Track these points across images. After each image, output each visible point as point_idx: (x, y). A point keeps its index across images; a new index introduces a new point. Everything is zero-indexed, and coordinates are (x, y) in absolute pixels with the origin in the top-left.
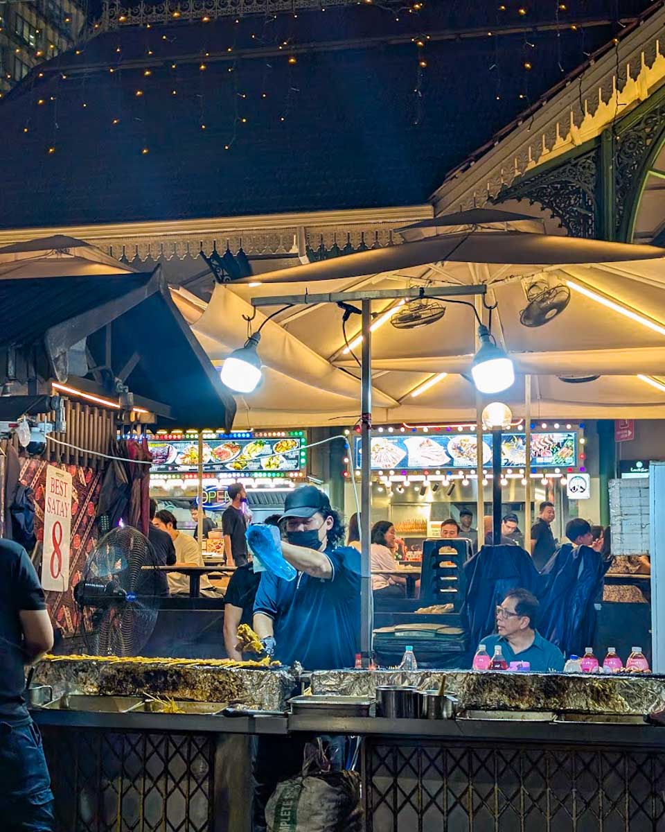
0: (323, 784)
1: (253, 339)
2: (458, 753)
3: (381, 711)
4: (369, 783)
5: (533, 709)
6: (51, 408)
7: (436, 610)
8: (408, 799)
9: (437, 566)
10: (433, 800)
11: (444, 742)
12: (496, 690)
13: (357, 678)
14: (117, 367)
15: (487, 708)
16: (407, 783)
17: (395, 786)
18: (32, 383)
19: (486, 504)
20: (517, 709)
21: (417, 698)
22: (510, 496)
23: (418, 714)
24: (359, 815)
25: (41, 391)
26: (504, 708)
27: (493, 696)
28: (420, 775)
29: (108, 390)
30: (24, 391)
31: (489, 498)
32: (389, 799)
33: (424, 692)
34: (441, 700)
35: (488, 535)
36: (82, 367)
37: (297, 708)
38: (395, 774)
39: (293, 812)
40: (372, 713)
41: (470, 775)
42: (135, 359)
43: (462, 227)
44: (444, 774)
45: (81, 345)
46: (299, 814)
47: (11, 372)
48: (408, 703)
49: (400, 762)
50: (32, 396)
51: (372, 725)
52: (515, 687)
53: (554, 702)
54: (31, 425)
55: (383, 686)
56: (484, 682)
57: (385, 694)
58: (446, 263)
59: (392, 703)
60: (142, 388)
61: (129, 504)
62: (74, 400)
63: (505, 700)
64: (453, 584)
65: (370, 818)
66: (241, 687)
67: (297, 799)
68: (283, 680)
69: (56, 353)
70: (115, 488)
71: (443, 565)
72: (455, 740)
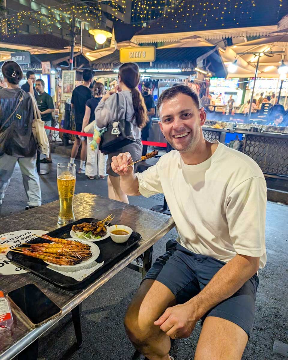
0: (238, 142)
1: (236, 61)
2: (263, 138)
3: (250, 130)
4: (246, 142)
5: (278, 132)
6: (195, 73)
7: (262, 117)
8: (252, 145)
9: (264, 108)
10: (257, 146)
11: (260, 137)
12: (272, 129)
13: (247, 125)
14: (207, 65)
15: (269, 132)
16: (253, 143)
17: (250, 143)
18: (192, 69)
19: (277, 96)
20: (275, 132)
21: (257, 129)
22: (282, 95)
23: (257, 131)
24: (243, 148)
25: (194, 70)
26: (272, 132)
27: (271, 130)
28: (255, 141)
29: (205, 69)
30: (190, 70)
31: (278, 95)
32: (249, 145)
33: (259, 128)
34: (261, 129)
35: (276, 103)
36: (202, 66)
37: (236, 129)
38: (251, 141)
39: (233, 145)
40: (249, 131)
41: (264, 142)
42: (210, 64)
43: (283, 33)
44: (260, 142)
45: (202, 61)
46: (234, 146)
47: (189, 66)
48: (256, 130)
49: (252, 139)
50: (192, 71)
51: (248, 133)
52: (275, 129)
53: (282, 132)
54: (192, 77)
55: (251, 127)
56: (270, 127)
57: (251, 128)
58: (278, 42)
59: (253, 129)
60: (211, 69)
61: (205, 93)
62: (199, 72)
63: (273, 131)
64: (266, 112)
65: (245, 148)
66: (226, 125)
67: (233, 144)
68: (233, 124)
69: (198, 63)
70: (203, 89)
71: (265, 108)
72: (262, 136)
